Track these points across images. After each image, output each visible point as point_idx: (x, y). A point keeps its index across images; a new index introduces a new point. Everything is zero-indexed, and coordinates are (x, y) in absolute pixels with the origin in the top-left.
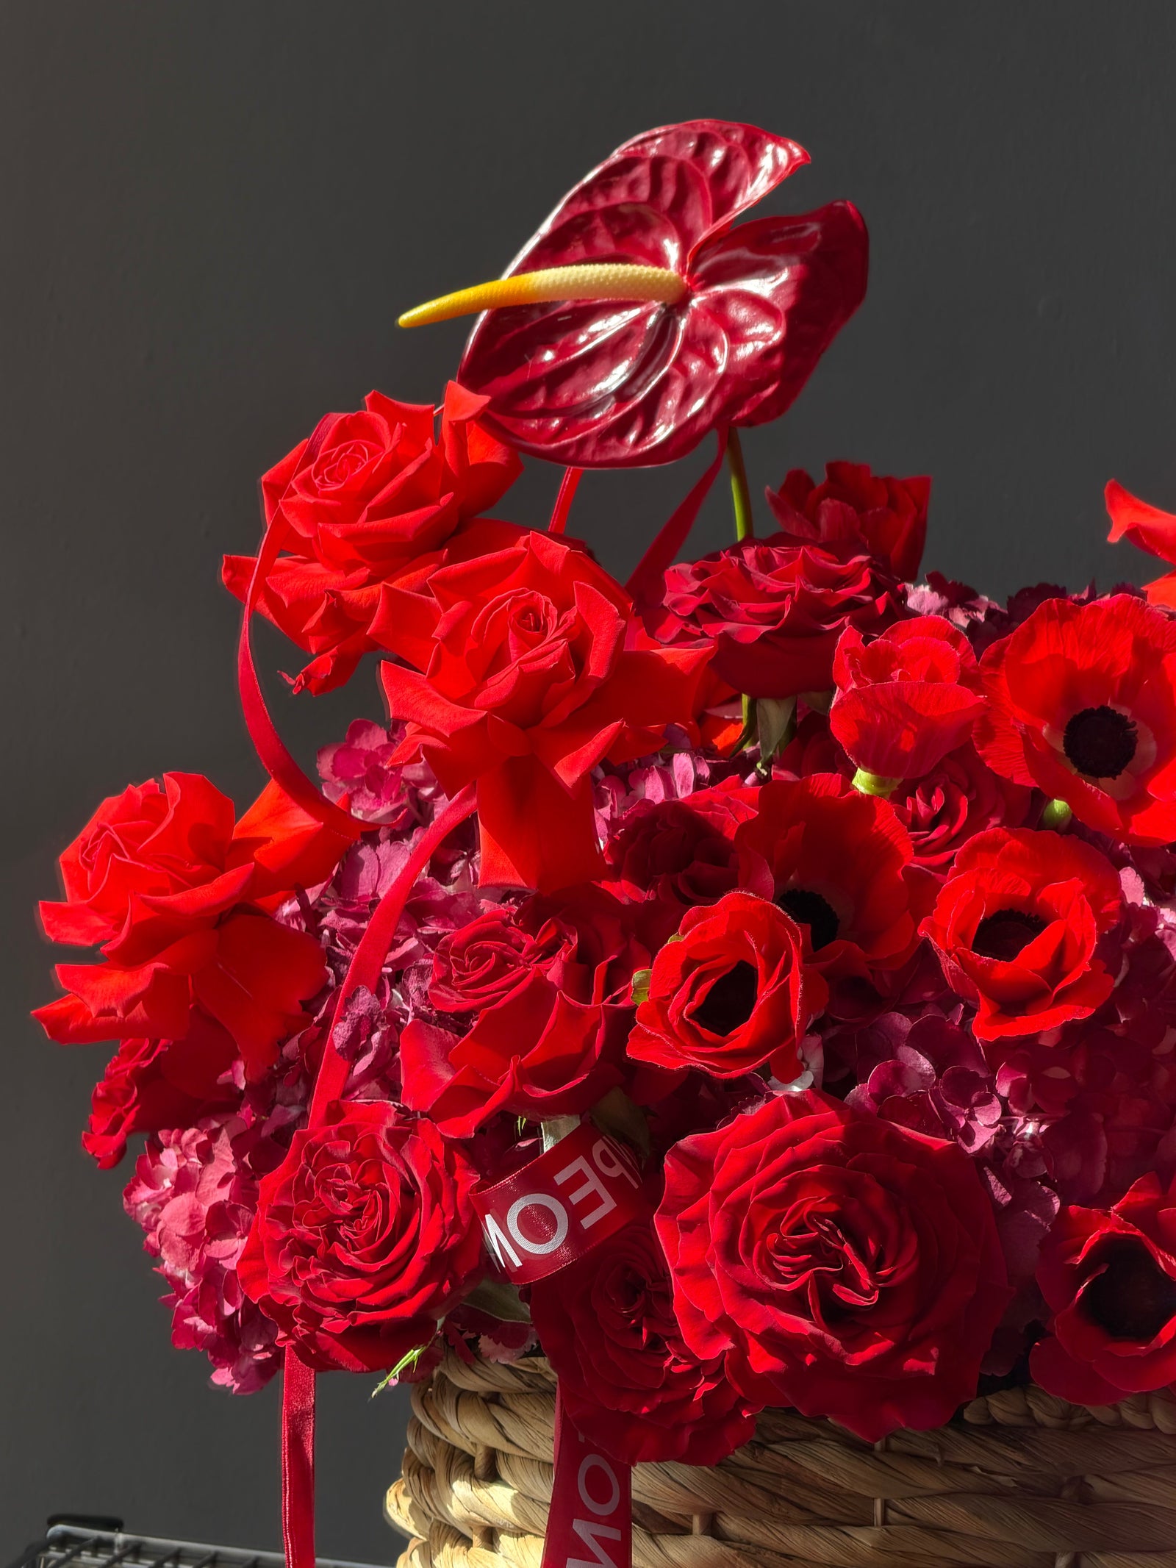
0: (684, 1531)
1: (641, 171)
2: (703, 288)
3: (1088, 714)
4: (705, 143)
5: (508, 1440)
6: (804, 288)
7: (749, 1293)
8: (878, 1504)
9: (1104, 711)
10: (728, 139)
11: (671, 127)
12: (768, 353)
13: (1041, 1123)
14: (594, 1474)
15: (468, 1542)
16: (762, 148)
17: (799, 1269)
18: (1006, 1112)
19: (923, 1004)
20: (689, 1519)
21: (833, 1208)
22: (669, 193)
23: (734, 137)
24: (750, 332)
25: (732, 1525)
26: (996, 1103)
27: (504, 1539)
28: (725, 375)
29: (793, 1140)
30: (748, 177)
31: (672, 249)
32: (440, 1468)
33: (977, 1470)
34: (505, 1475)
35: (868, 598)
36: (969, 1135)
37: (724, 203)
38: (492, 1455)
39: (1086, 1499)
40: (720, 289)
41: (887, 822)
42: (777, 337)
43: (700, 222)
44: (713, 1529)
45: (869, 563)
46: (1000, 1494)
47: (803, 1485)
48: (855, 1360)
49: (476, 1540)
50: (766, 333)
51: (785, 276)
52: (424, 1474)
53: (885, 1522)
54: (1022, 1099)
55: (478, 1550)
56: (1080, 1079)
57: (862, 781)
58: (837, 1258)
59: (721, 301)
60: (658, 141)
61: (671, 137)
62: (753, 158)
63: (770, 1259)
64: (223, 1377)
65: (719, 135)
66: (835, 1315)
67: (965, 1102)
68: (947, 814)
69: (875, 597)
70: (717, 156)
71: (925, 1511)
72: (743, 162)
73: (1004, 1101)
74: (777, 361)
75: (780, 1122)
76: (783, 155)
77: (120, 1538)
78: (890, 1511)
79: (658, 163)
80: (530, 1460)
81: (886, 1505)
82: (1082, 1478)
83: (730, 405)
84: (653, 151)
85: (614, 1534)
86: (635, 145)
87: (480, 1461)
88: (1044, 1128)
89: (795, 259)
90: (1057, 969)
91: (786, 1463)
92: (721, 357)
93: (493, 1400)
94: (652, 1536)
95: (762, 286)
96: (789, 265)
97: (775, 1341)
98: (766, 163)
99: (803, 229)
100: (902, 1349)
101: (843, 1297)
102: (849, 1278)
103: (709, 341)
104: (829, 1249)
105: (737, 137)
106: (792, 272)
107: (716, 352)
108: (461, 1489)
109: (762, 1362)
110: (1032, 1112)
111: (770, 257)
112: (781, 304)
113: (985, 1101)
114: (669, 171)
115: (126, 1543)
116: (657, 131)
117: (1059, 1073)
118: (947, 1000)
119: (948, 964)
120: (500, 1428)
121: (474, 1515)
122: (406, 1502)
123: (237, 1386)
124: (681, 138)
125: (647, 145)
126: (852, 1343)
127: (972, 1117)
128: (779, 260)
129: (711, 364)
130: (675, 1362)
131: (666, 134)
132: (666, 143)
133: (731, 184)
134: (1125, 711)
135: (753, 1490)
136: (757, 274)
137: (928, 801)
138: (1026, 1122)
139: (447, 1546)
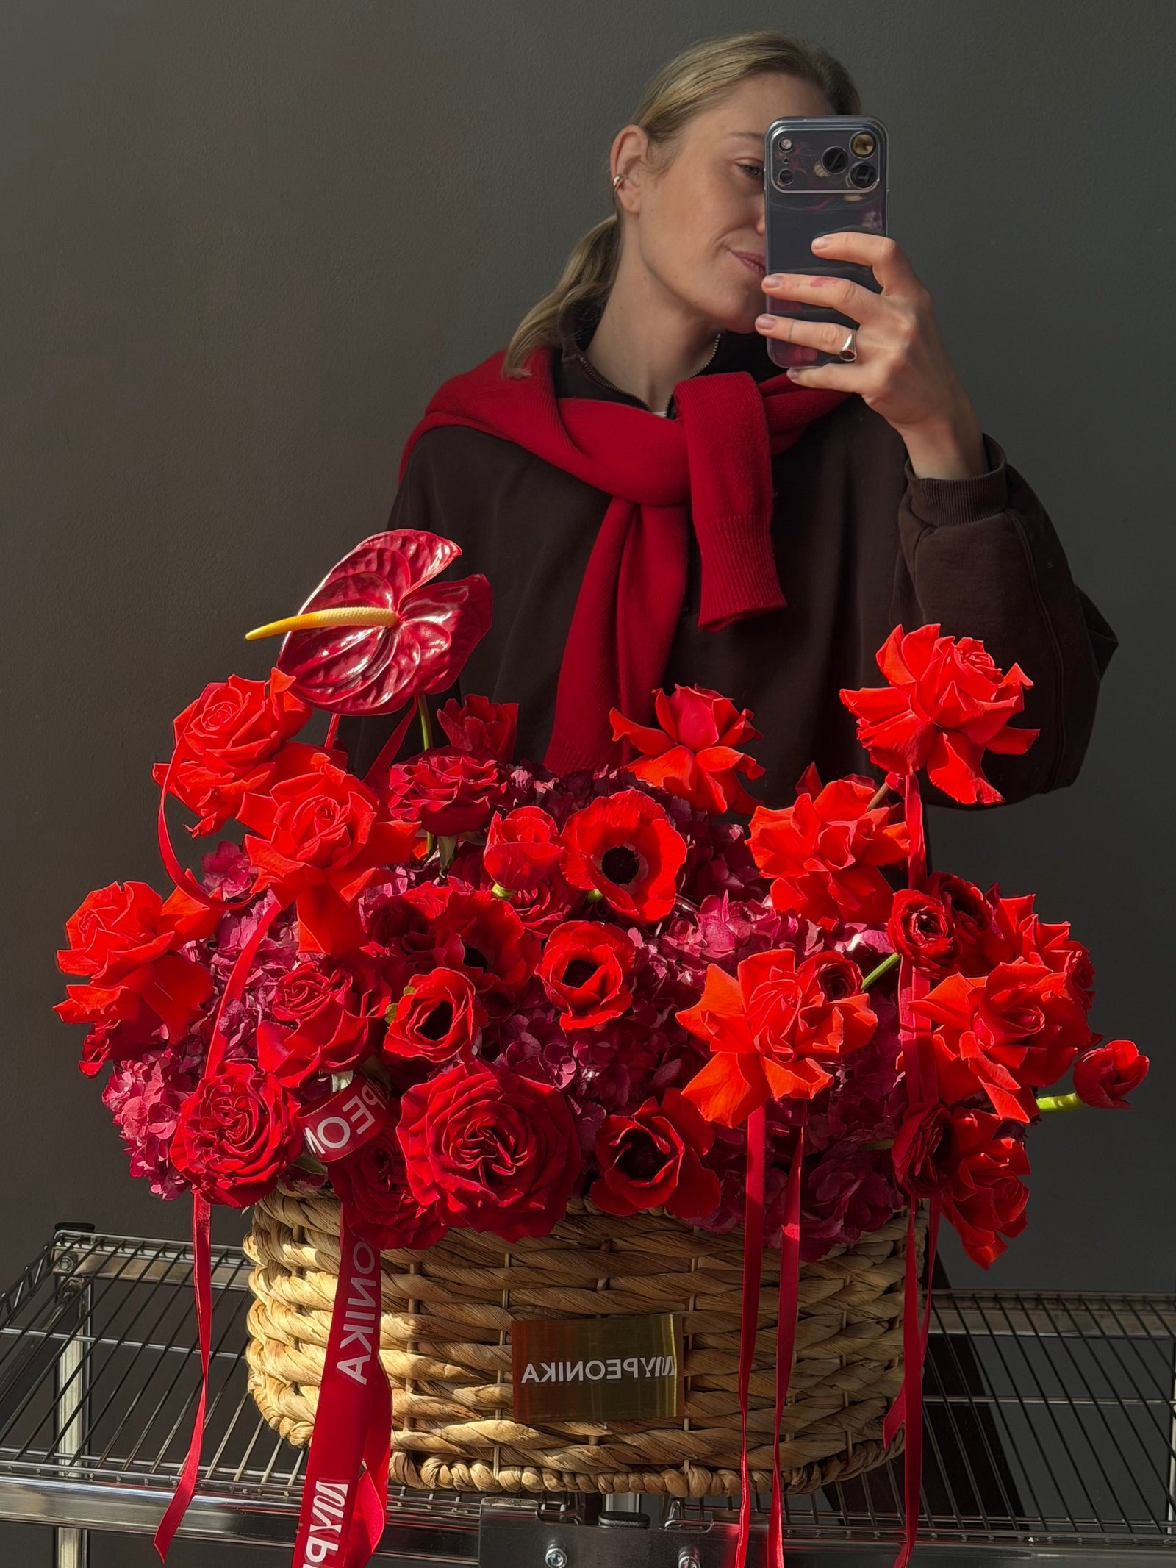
0: (406, 1272)
1: (373, 555)
2: (406, 619)
3: (615, 850)
4: (406, 541)
5: (311, 1224)
6: (460, 621)
7: (447, 1169)
8: (507, 1256)
9: (622, 848)
10: (418, 540)
11: (388, 533)
12: (443, 654)
13: (596, 1071)
14: (362, 1252)
15: (289, 1274)
16: (436, 545)
17: (475, 1157)
18: (578, 1065)
19: (534, 1008)
20: (409, 1265)
21: (492, 1122)
22: (387, 568)
23: (421, 539)
24: (432, 644)
25: (431, 1269)
26: (573, 1062)
27: (308, 1273)
28: (420, 665)
29: (469, 1088)
30: (429, 560)
31: (389, 597)
32: (274, 1234)
33: (558, 1237)
34: (309, 1240)
35: (497, 785)
36: (559, 1079)
37: (417, 574)
38: (302, 1229)
39: (613, 1250)
40: (416, 620)
41: (511, 912)
42: (446, 646)
43: (404, 583)
44: (421, 1271)
45: (496, 765)
46: (569, 1249)
47: (467, 1248)
48: (505, 1203)
49: (294, 1273)
50: (442, 644)
51: (449, 615)
52: (264, 1234)
53: (510, 1265)
54: (585, 1060)
55: (295, 1279)
56: (615, 1047)
57: (497, 890)
58: (493, 1150)
59: (417, 626)
60: (381, 540)
61: (388, 538)
62: (432, 551)
63: (459, 1152)
64: (156, 1189)
65: (413, 537)
66: (493, 1179)
67: (557, 1062)
68: (540, 899)
69: (500, 784)
70: (413, 548)
71: (531, 1259)
72: (426, 552)
73: (576, 1060)
74: (447, 658)
75: (462, 1077)
76: (447, 550)
77: (94, 1235)
78: (513, 1260)
79: (381, 552)
80: (322, 1233)
81: (511, 1256)
82: (611, 1240)
83: (423, 682)
84: (378, 546)
85: (372, 1283)
86: (369, 542)
87: (295, 1232)
88: (598, 1074)
89: (455, 605)
90: (603, 991)
91: (459, 1236)
92: (417, 656)
93: (302, 1201)
94: (388, 1275)
95: (438, 619)
96: (453, 609)
97: (462, 1195)
98: (439, 553)
99: (459, 589)
100: (528, 1196)
101: (497, 1171)
102: (499, 1161)
103: (411, 647)
104: (489, 1146)
105: (423, 539)
106: (453, 613)
107: (415, 654)
108: (287, 1248)
109: (455, 1206)
110: (590, 1065)
111: (442, 604)
112: (449, 629)
113: (567, 1061)
114: (387, 555)
115: (97, 1238)
116: (382, 534)
117: (605, 1044)
118: (547, 1007)
119: (550, 991)
120: (307, 1218)
121: (292, 1261)
122: (255, 1248)
123: (165, 1195)
124: (393, 539)
125: (375, 542)
126: (502, 1195)
127: (560, 1069)
128: (447, 606)
129: (412, 659)
130: (405, 1198)
131: (386, 536)
132: (386, 541)
133: (420, 563)
134: (631, 848)
135: (442, 1251)
136: (436, 613)
137: (529, 893)
138: (588, 1071)
139: (279, 1276)
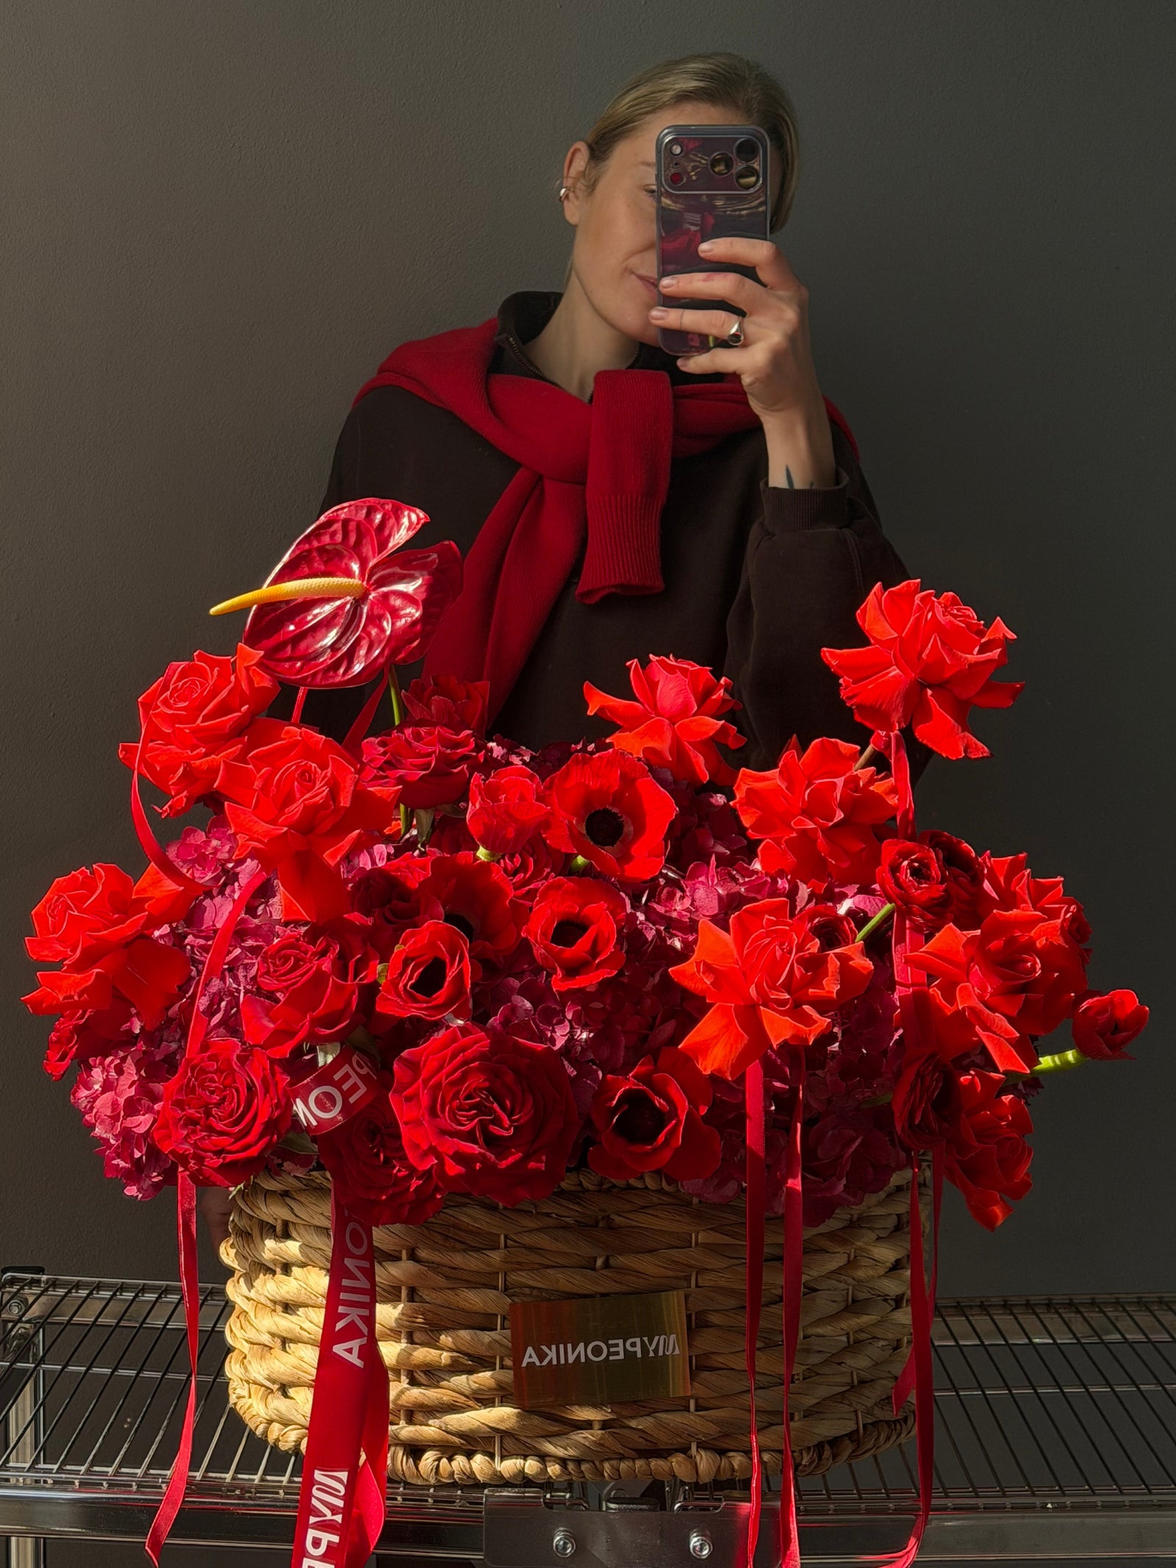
0: (399, 1259)
1: (337, 526)
3: (598, 812)
4: (371, 511)
5: (297, 1216)
6: (431, 588)
7: (444, 1132)
8: (502, 1237)
9: (605, 810)
12: (414, 623)
13: (590, 1032)
14: (354, 1232)
15: (274, 1273)
16: (403, 513)
17: (471, 1118)
18: (571, 1027)
19: (524, 971)
20: (400, 1252)
21: (487, 1084)
23: (386, 508)
24: (403, 612)
25: (423, 1253)
26: (566, 1023)
27: (295, 1269)
28: (391, 636)
29: (463, 1050)
30: (396, 530)
31: (356, 568)
32: (256, 1233)
33: (554, 1215)
34: (294, 1234)
35: (474, 754)
37: (383, 545)
38: (286, 1224)
39: (611, 1227)
40: (385, 589)
42: (418, 615)
43: (371, 554)
44: (413, 1256)
45: (472, 735)
46: (566, 1227)
47: (460, 1229)
48: (503, 1165)
49: (278, 1270)
50: (412, 613)
51: (420, 582)
52: (245, 1236)
53: (506, 1246)
54: (579, 1020)
55: (279, 1276)
56: (609, 1007)
57: (483, 854)
58: (491, 1111)
59: (386, 596)
60: (345, 510)
62: (398, 519)
63: (455, 1114)
64: (132, 1191)
65: (379, 506)
66: (491, 1142)
67: (550, 1023)
68: (524, 867)
69: (478, 753)
70: (378, 517)
71: (527, 1239)
72: (392, 522)
73: (570, 1022)
74: (419, 627)
75: (454, 1040)
76: (415, 517)
77: (44, 1278)
78: (508, 1241)
79: (345, 522)
80: (308, 1226)
81: (506, 1237)
82: (608, 1216)
83: (396, 652)
84: (343, 516)
85: (366, 1264)
87: (279, 1228)
88: (591, 1035)
89: (425, 573)
90: (595, 951)
91: (452, 1219)
92: (388, 626)
93: (285, 1194)
94: (380, 1263)
95: (407, 587)
96: (423, 576)
97: (460, 1158)
98: (405, 521)
99: (428, 557)
100: (527, 1157)
101: (495, 1132)
102: (497, 1122)
103: (380, 618)
104: (486, 1107)
105: (388, 508)
106: (423, 580)
107: (385, 623)
108: (270, 1243)
109: (453, 1169)
110: (585, 1027)
111: (411, 572)
112: (419, 597)
113: (560, 1022)
115: (48, 1280)
117: (598, 1005)
118: (537, 970)
119: (539, 950)
120: (292, 1210)
121: (277, 1257)
122: (232, 1252)
123: (140, 1196)
125: (339, 513)
126: (501, 1156)
127: (554, 1031)
128: (416, 573)
129: (383, 630)
130: (399, 1171)
133: (386, 534)
135: (435, 1234)
136: (404, 581)
137: (512, 861)
138: (582, 1032)
139: (261, 1275)
